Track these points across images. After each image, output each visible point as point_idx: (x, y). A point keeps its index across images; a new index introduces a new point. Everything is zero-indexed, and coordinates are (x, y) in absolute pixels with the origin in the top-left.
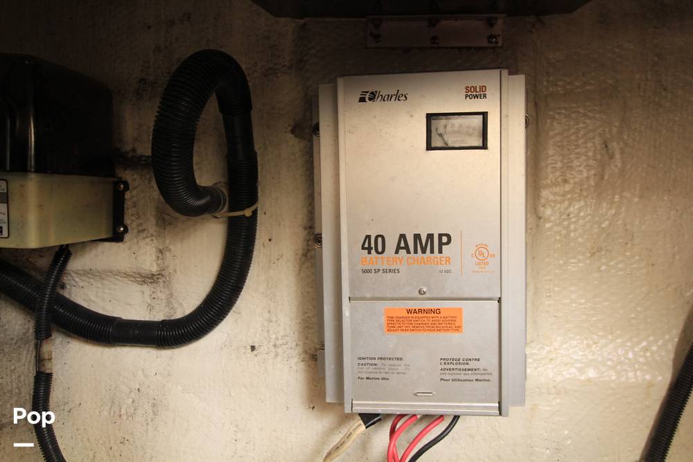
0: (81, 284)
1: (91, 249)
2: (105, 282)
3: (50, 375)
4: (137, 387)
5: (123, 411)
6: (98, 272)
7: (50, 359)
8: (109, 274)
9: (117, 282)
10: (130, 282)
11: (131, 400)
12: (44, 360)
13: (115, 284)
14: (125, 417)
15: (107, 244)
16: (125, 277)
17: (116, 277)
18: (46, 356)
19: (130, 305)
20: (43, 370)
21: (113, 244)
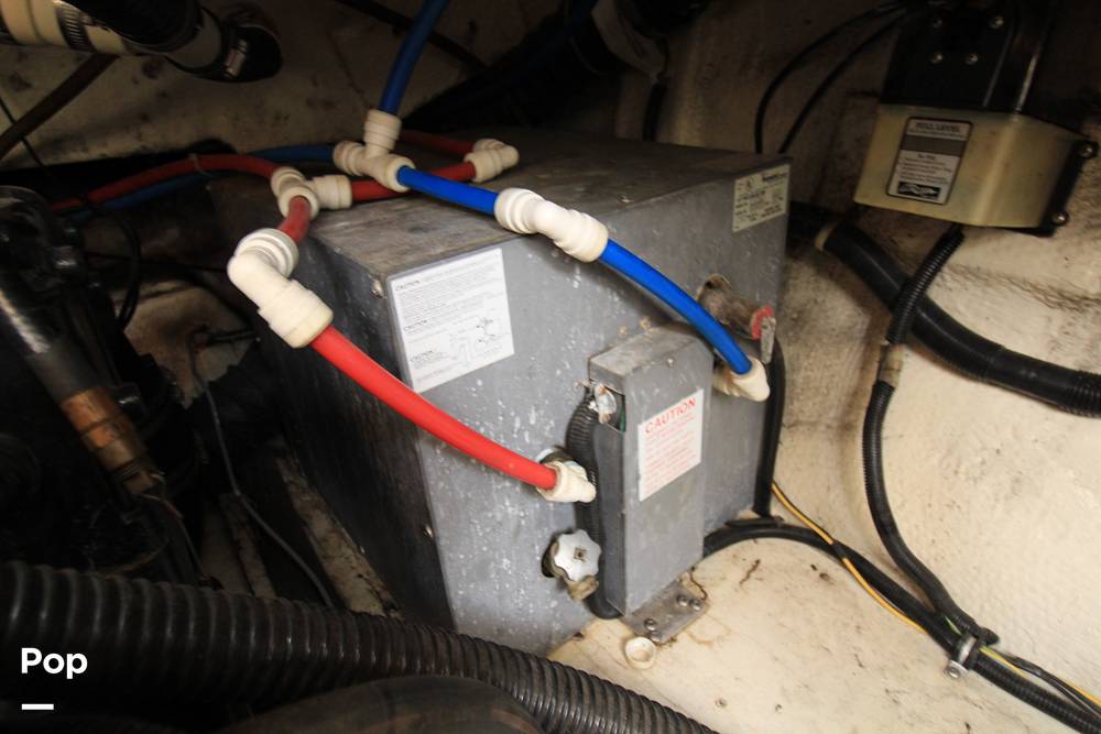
0: (949, 284)
1: (989, 240)
2: (990, 290)
3: (891, 389)
4: (998, 446)
5: (962, 469)
6: (989, 274)
7: (899, 370)
8: (1004, 280)
9: (1010, 294)
10: (1034, 300)
11: (980, 459)
12: (892, 369)
13: (1006, 297)
14: (963, 477)
15: (1021, 237)
16: (1028, 291)
17: (1014, 287)
18: (896, 366)
19: (1018, 332)
20: (887, 380)
21: (1033, 238)
